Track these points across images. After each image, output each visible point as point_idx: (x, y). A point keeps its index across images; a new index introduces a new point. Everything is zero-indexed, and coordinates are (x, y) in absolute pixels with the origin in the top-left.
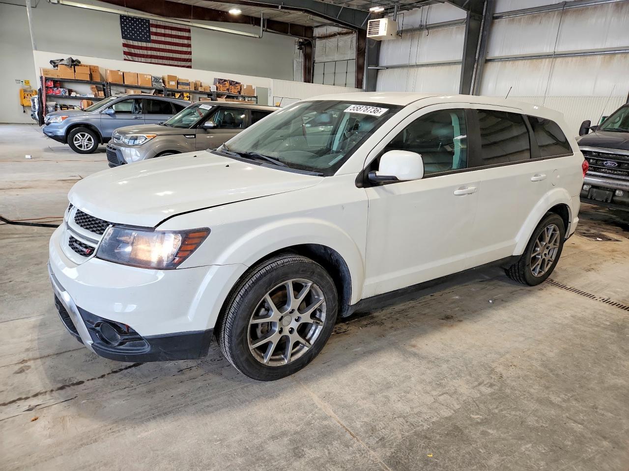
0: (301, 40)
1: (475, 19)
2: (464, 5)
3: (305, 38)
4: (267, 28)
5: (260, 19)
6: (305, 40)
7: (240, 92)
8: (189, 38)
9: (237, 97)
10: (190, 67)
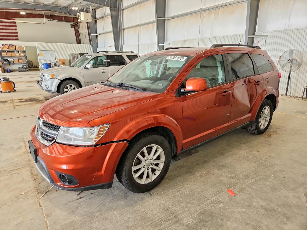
0: (72, 24)
1: (115, 11)
2: (105, 4)
3: (74, 23)
4: (51, 19)
5: (43, 15)
6: (74, 24)
7: (16, 49)
8: (15, 26)
9: (13, 52)
10: (17, 39)
